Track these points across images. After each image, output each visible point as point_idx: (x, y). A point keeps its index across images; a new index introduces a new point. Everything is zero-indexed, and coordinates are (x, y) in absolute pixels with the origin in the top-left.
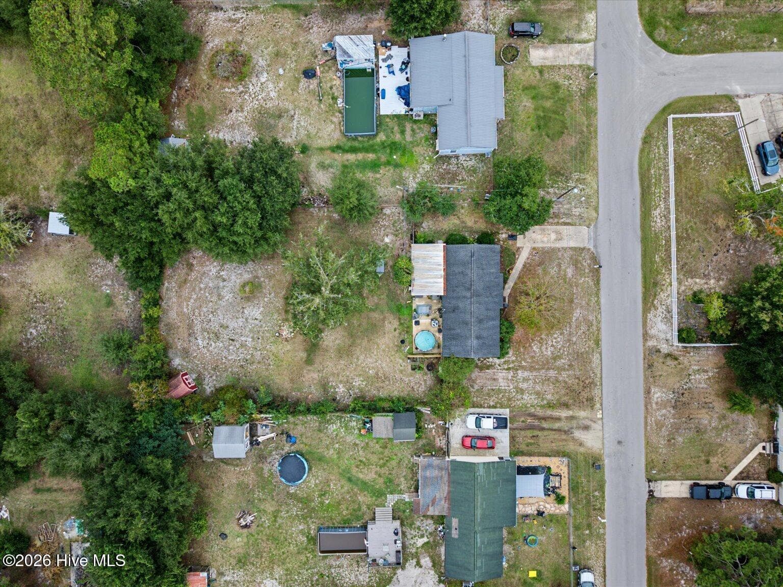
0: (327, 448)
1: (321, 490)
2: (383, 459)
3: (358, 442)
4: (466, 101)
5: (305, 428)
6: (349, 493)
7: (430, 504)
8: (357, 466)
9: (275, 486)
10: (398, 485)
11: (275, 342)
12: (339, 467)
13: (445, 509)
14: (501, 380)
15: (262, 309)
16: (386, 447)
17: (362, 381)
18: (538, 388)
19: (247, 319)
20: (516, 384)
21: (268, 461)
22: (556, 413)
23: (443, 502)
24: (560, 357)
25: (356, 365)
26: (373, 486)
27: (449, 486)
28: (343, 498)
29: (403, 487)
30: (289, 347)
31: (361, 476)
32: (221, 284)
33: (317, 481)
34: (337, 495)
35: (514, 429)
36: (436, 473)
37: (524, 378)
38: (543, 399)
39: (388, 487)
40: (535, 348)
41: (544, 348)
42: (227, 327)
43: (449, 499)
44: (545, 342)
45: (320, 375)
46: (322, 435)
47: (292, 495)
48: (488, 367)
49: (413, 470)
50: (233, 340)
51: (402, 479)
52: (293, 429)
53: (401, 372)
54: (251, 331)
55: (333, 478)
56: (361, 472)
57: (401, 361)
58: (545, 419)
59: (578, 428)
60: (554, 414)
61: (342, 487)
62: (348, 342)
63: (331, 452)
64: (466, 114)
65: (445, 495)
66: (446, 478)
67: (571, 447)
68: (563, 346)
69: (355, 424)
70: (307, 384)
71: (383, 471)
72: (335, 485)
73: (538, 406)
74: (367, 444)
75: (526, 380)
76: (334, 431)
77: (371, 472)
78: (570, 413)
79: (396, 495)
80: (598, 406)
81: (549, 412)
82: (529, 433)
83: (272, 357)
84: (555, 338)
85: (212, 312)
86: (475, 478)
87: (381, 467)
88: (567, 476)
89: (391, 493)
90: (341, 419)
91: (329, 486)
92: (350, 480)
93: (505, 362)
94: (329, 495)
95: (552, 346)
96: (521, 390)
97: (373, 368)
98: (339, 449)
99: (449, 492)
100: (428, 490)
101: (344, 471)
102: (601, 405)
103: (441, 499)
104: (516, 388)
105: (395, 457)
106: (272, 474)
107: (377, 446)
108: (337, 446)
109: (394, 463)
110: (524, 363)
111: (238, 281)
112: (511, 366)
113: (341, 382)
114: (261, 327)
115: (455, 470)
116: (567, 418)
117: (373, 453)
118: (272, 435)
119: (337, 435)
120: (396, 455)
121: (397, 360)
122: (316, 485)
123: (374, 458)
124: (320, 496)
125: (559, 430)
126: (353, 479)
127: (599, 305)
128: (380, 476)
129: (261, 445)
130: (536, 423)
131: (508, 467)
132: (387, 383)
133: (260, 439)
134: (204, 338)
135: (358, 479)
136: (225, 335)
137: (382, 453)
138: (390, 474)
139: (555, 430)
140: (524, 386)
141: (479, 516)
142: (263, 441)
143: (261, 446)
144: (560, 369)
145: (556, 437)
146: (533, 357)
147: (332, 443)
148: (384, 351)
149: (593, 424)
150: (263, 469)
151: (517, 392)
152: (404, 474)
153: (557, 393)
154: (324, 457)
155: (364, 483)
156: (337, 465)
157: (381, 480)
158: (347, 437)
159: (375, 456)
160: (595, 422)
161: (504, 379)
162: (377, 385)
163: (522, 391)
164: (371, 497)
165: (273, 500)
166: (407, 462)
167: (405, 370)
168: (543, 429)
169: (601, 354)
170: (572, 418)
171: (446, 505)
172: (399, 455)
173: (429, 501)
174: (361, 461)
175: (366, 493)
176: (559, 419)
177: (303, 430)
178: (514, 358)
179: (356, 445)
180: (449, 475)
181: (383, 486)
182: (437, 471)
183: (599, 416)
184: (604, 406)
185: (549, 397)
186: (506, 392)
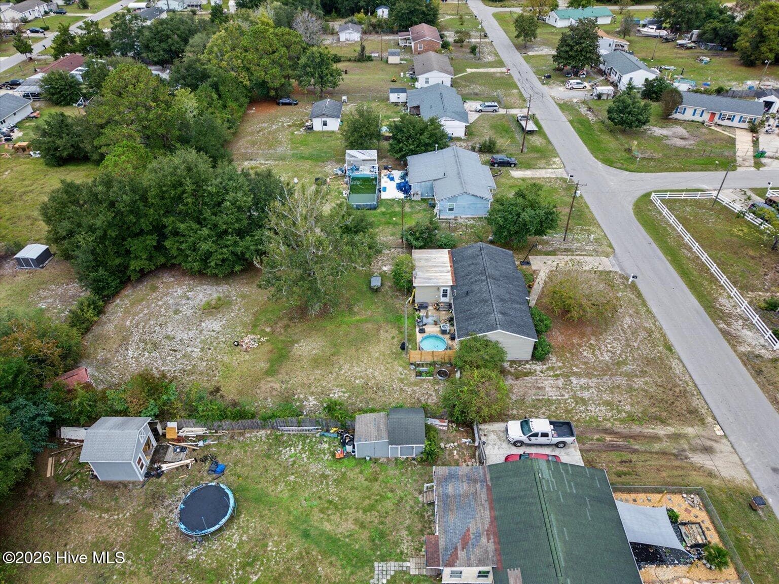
0: (275, 482)
1: (247, 555)
2: (369, 498)
3: (328, 472)
4: (459, 173)
5: (245, 452)
6: (300, 558)
7: (459, 548)
8: (322, 511)
9: (163, 546)
10: (396, 544)
11: (230, 353)
12: (290, 513)
13: (491, 554)
14: (547, 389)
15: (224, 322)
16: (376, 480)
17: (344, 393)
18: (606, 397)
19: (201, 332)
20: (572, 393)
21: (166, 503)
22: (649, 430)
23: (484, 540)
24: (625, 363)
25: (337, 374)
26: (348, 545)
27: (491, 509)
28: (288, 569)
29: (405, 547)
30: (247, 357)
31: (327, 527)
32: (184, 302)
33: (244, 538)
34: (277, 563)
35: (587, 451)
36: (465, 487)
37: (581, 386)
38: (619, 412)
39: (375, 548)
40: (585, 353)
41: (597, 353)
42: (174, 338)
43: (495, 534)
44: (597, 348)
45: (284, 386)
46: (271, 462)
47: (188, 564)
48: (527, 374)
49: (423, 516)
50: (175, 351)
51: (404, 533)
52: (225, 454)
53: (401, 380)
54: (202, 342)
55: (274, 531)
56: (329, 520)
57: (400, 369)
58: (635, 437)
59: (694, 450)
60: (646, 431)
61: (290, 547)
62: (328, 352)
63: (281, 487)
64: (460, 178)
65: (486, 526)
66: (484, 497)
67: (697, 479)
68: (622, 351)
69: (327, 446)
70: (261, 397)
71: (367, 518)
72: (277, 544)
73: (615, 420)
74: (343, 474)
75: (584, 388)
76: (290, 457)
77: (347, 520)
78: (670, 430)
79: (392, 564)
80: (710, 420)
81: (636, 429)
82: (614, 456)
83: (220, 368)
84: (610, 344)
85: (161, 325)
86: (537, 482)
87: (365, 511)
88: (711, 527)
89: (383, 559)
90: (305, 440)
91: (266, 545)
92: (306, 535)
93: (548, 369)
94: (261, 565)
95: (608, 351)
96: (582, 399)
97: (361, 377)
98: (296, 482)
99: (494, 519)
100: (453, 519)
101: (297, 518)
102: (715, 418)
103: (478, 536)
104: (574, 397)
105: (390, 495)
106: (164, 525)
107: (361, 478)
108: (292, 478)
109: (389, 505)
110: (575, 369)
111: (204, 300)
112: (558, 372)
113: (312, 394)
114: (217, 338)
115: (498, 478)
116: (669, 437)
117: (352, 488)
118: (188, 461)
119: (294, 462)
120: (392, 491)
121: (396, 367)
122: (241, 544)
123: (353, 497)
124: (243, 566)
125: (664, 453)
126: (313, 532)
127: (651, 313)
128: (362, 526)
129: (163, 477)
130: (621, 442)
131: (592, 478)
132: (381, 394)
133: (165, 467)
134: (138, 349)
135: (322, 533)
136: (167, 345)
137: (369, 489)
138: (382, 523)
139: (656, 453)
140: (586, 395)
141: (561, 555)
142: (171, 471)
143: (164, 480)
144: (630, 376)
145: (663, 462)
146: (586, 363)
147: (285, 474)
148: (377, 359)
149: (715, 445)
150: (152, 516)
151: (577, 403)
152: (408, 522)
153: (638, 403)
154: (267, 495)
155: (333, 540)
156: (288, 508)
157: (365, 535)
158: (311, 466)
159: (356, 493)
160: (716, 441)
161: (552, 387)
162: (365, 396)
163: (584, 402)
164: (343, 567)
165: (150, 574)
166: (411, 503)
167: (407, 379)
168: (635, 451)
169: (679, 359)
170: (676, 437)
171: (491, 546)
172: (399, 492)
173: (457, 539)
174: (330, 502)
175: (333, 559)
176: (656, 438)
177: (241, 455)
178: (560, 364)
179: (324, 476)
180: (489, 489)
181: (368, 544)
182: (465, 486)
183: (720, 433)
184: (718, 418)
185: (628, 408)
186: (560, 403)
